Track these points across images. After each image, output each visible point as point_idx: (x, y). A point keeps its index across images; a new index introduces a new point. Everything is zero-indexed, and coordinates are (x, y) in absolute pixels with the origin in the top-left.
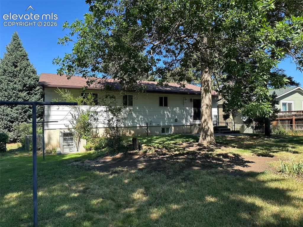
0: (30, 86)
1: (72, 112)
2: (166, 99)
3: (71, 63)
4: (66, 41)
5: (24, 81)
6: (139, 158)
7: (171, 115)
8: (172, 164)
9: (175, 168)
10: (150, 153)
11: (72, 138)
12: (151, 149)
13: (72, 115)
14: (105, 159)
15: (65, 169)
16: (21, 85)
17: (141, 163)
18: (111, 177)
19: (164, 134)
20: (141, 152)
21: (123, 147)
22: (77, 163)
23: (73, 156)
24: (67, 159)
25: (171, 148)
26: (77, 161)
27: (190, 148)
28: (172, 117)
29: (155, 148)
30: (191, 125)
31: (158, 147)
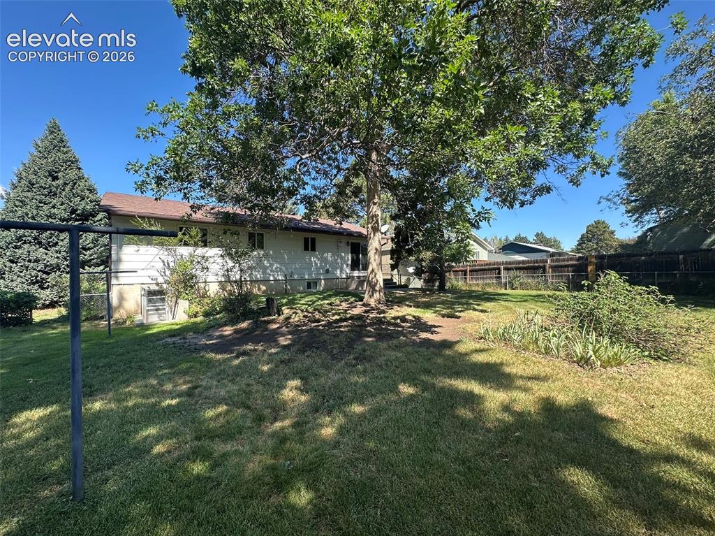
0: (83, 212)
1: (163, 257)
2: (313, 240)
3: (162, 172)
4: (152, 135)
5: (71, 204)
6: (279, 328)
7: (321, 264)
8: (334, 336)
9: (341, 342)
10: (295, 319)
11: (164, 299)
12: (297, 313)
13: (163, 261)
14: (222, 331)
15: (152, 351)
16: (65, 210)
17: (284, 336)
18: (236, 362)
19: (310, 290)
20: (282, 318)
21: (252, 311)
22: (174, 339)
23: (165, 329)
24: (155, 333)
25: (326, 311)
26: (174, 336)
27: (353, 309)
28: (321, 267)
29: (302, 311)
30: (348, 278)
31: (307, 310)
